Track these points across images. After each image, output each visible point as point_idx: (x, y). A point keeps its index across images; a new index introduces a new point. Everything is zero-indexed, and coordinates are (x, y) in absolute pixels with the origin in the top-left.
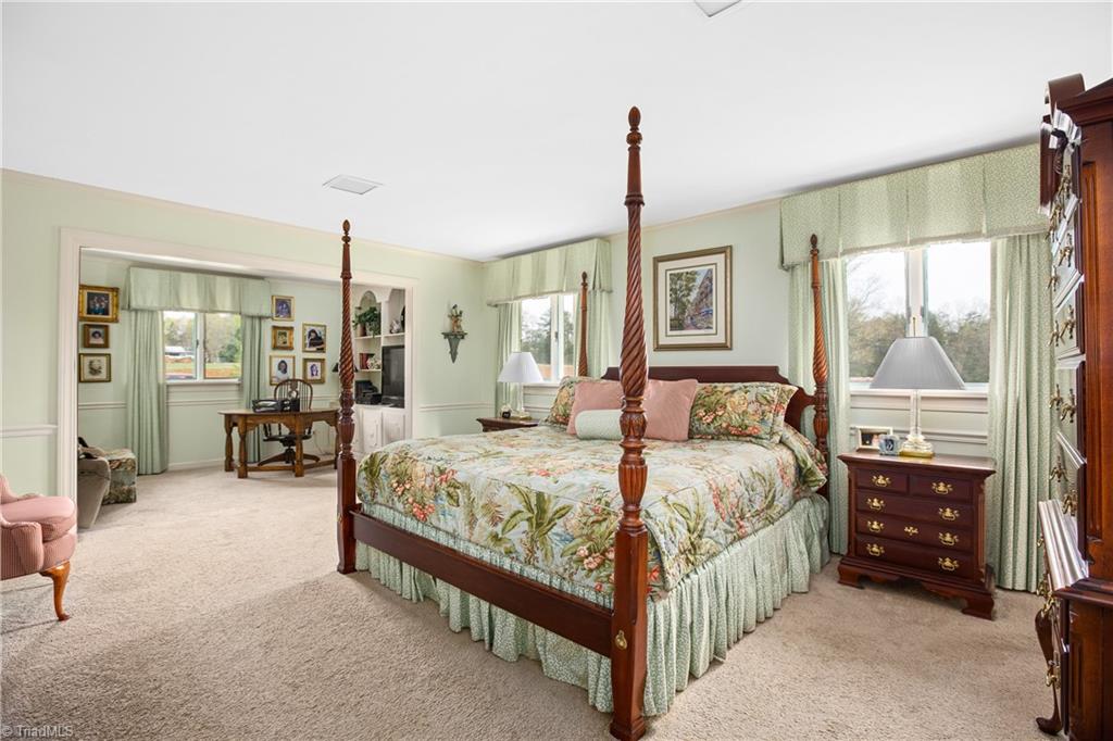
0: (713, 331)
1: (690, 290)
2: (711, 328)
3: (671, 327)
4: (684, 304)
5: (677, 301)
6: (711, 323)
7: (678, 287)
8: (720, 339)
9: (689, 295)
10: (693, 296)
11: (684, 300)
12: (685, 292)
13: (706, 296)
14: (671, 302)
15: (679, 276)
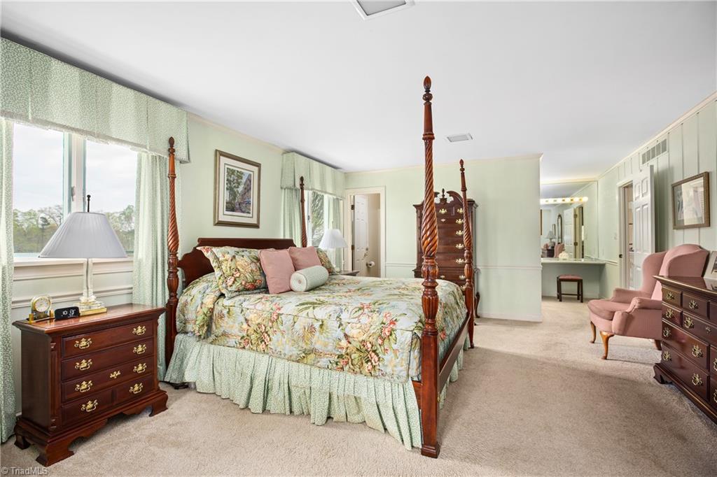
0: (251, 215)
1: (239, 184)
2: (249, 213)
3: (226, 208)
4: (235, 193)
5: (230, 189)
6: (250, 210)
7: (232, 179)
8: (254, 221)
9: (238, 187)
10: (241, 189)
11: (235, 190)
12: (236, 185)
13: (248, 191)
14: (227, 189)
15: (233, 172)
